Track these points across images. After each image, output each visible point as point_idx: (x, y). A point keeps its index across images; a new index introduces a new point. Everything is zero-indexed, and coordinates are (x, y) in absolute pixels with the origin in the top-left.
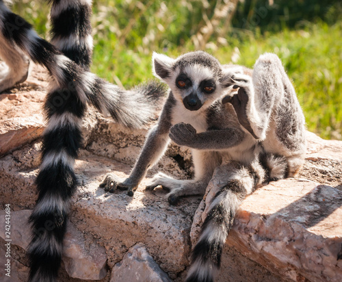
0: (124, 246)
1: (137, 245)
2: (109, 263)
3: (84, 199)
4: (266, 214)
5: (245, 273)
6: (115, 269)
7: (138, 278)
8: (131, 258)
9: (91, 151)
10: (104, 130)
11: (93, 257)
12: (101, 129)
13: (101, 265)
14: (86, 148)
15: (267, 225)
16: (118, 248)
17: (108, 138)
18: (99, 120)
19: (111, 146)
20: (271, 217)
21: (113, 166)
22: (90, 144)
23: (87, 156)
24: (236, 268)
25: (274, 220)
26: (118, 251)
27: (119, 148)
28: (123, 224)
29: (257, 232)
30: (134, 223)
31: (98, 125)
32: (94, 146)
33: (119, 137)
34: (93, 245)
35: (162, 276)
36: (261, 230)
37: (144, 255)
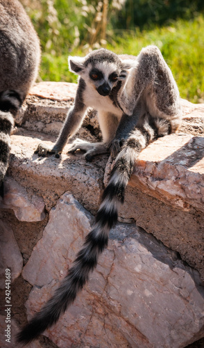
0: (56, 195)
1: (66, 193)
2: (47, 208)
3: (24, 163)
4: (157, 161)
5: (146, 205)
6: (52, 212)
7: (69, 217)
8: (62, 202)
9: (25, 128)
10: (33, 112)
11: (35, 205)
12: (31, 111)
13: (41, 210)
14: (21, 127)
15: (159, 169)
16: (52, 197)
17: (36, 117)
18: (29, 105)
19: (40, 123)
20: (161, 163)
21: (42, 137)
22: (24, 123)
23: (23, 132)
24: (139, 202)
25: (164, 165)
26: (52, 199)
27: (46, 124)
28: (54, 178)
29: (152, 175)
30: (62, 177)
31: (28, 108)
32: (27, 124)
33: (44, 116)
34: (34, 196)
35: (86, 214)
36: (155, 173)
37: (72, 200)
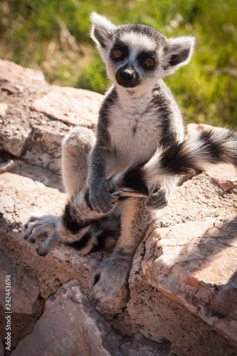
0: (57, 280)
1: (72, 282)
2: (42, 295)
3: (15, 230)
4: (218, 284)
5: (189, 328)
6: (49, 303)
7: (72, 320)
8: (65, 296)
9: (26, 161)
10: (38, 139)
11: (25, 290)
12: (35, 138)
13: (34, 299)
14: (20, 158)
15: (219, 298)
16: (51, 282)
17: (42, 146)
18: (33, 129)
19: (46, 155)
22: (24, 153)
23: (20, 166)
24: (179, 322)
26: (51, 285)
27: (54, 157)
28: (56, 260)
29: (207, 305)
30: (68, 261)
31: (32, 133)
32: (29, 155)
33: (53, 146)
34: (26, 277)
35: (98, 321)
36: (212, 303)
37: (79, 295)
